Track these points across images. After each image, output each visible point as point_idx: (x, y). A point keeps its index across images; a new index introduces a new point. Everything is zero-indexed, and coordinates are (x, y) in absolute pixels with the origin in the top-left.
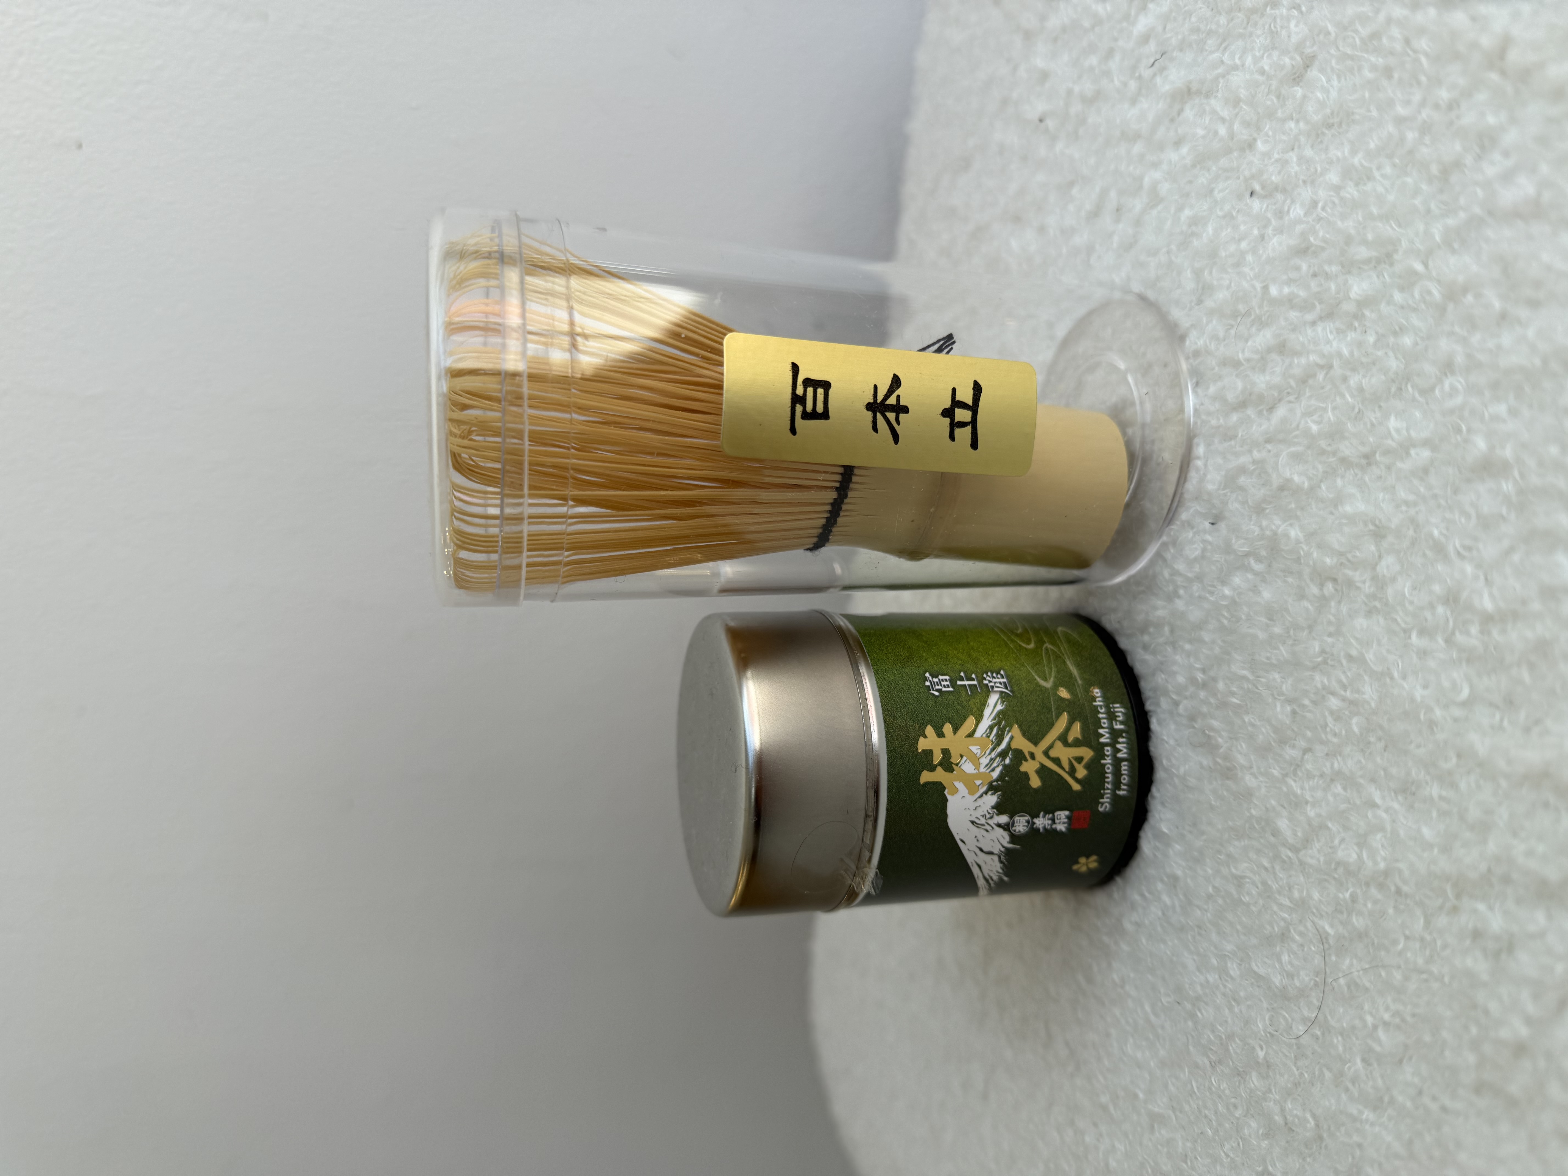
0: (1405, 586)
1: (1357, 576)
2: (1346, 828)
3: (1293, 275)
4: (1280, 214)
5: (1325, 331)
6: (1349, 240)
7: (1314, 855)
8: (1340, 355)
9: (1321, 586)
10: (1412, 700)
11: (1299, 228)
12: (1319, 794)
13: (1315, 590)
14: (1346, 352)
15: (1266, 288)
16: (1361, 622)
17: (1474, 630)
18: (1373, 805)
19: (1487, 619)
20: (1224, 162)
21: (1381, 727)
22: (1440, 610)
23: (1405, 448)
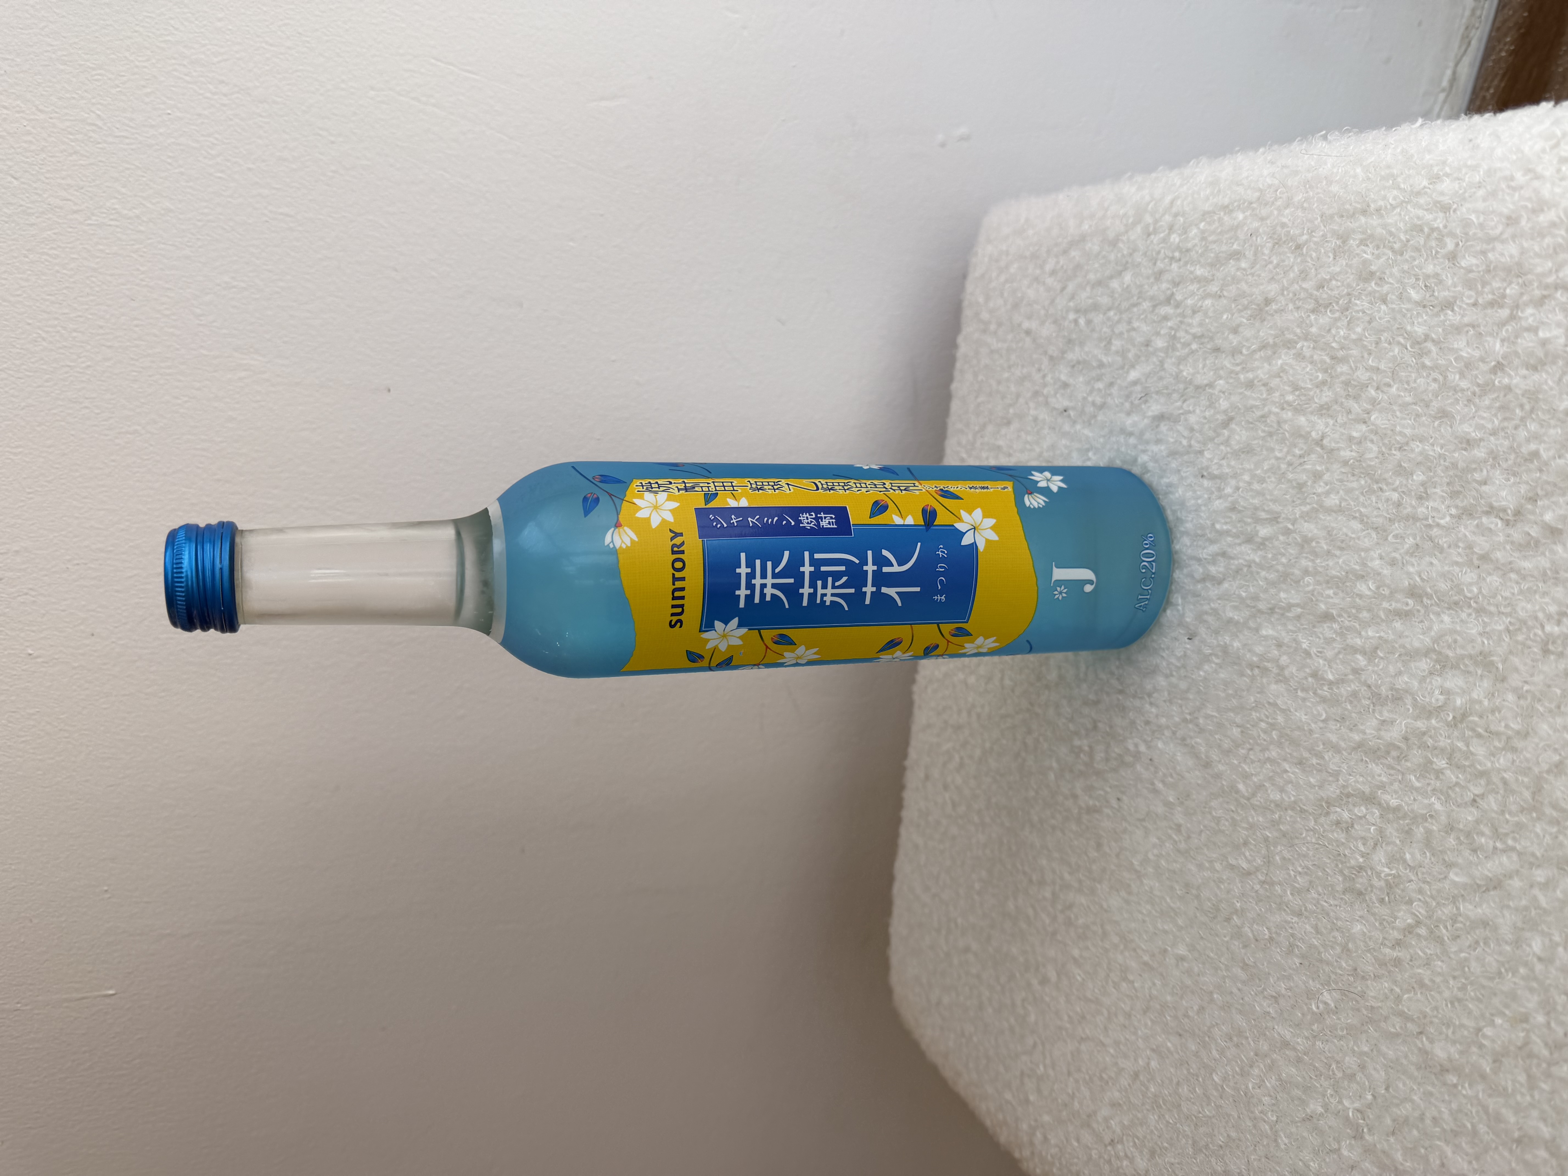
0: (1293, 669)
1: (1269, 665)
2: (1273, 785)
3: (1228, 520)
4: (1219, 489)
5: (1246, 548)
6: (1256, 509)
7: (1258, 800)
8: (1254, 561)
9: (1252, 670)
10: (1301, 721)
11: (1230, 499)
12: (1259, 770)
13: (1249, 672)
14: (1257, 560)
15: (1213, 525)
16: (1273, 687)
17: (1325, 688)
18: (1286, 771)
19: (1331, 683)
20: (1186, 458)
21: (1287, 735)
22: (1310, 679)
23: (1290, 607)
